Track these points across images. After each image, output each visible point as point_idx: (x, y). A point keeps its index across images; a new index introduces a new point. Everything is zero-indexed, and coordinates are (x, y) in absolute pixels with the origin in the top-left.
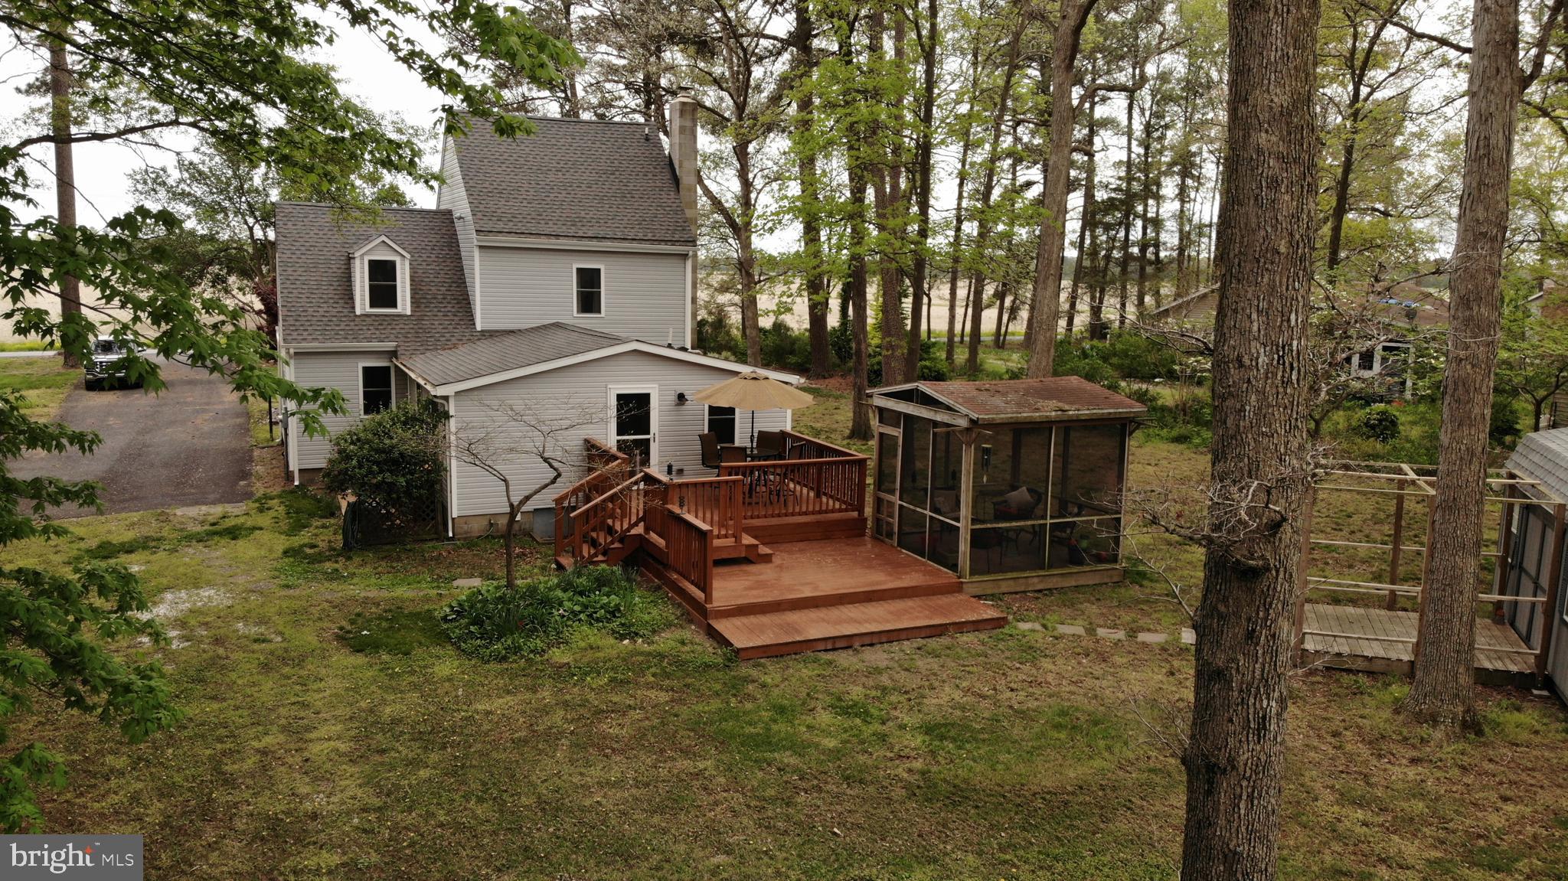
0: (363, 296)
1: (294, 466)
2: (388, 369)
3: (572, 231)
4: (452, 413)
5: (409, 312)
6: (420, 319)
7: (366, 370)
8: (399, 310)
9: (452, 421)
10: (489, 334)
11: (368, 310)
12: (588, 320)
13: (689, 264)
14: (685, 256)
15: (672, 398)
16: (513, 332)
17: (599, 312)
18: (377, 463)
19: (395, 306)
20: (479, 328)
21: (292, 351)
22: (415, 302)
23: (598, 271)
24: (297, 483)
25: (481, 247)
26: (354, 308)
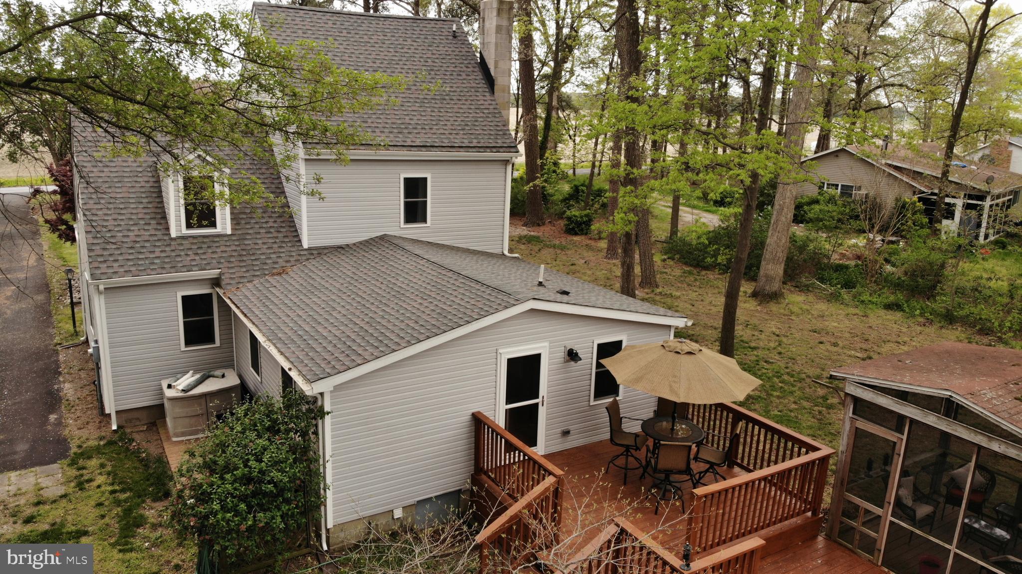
0: (178, 217)
1: (110, 407)
2: (209, 296)
3: (400, 140)
4: (327, 408)
5: (229, 232)
6: (242, 238)
7: (185, 299)
8: (219, 229)
9: (328, 419)
10: (318, 252)
11: (185, 231)
12: (414, 230)
13: (509, 168)
14: (506, 162)
15: (561, 354)
16: (341, 247)
17: (425, 221)
18: (243, 498)
19: (213, 224)
20: (306, 245)
21: (102, 287)
22: (236, 219)
23: (425, 180)
24: (114, 427)
25: (306, 160)
26: (168, 229)
